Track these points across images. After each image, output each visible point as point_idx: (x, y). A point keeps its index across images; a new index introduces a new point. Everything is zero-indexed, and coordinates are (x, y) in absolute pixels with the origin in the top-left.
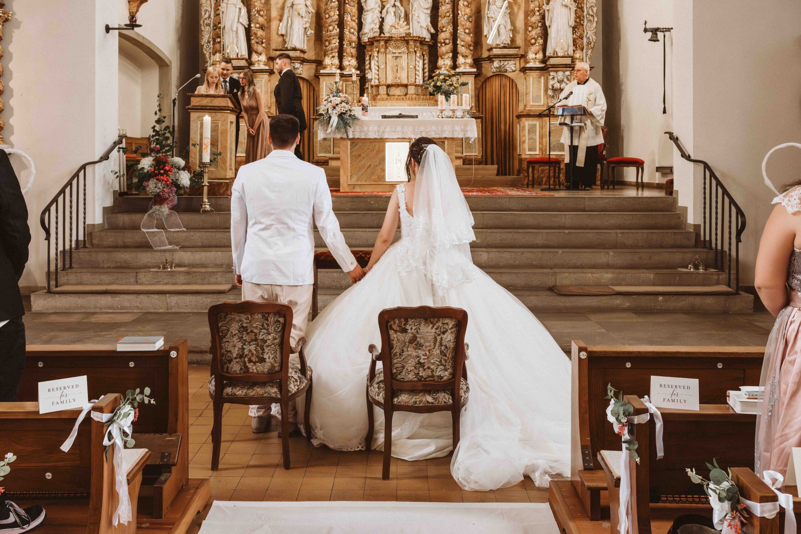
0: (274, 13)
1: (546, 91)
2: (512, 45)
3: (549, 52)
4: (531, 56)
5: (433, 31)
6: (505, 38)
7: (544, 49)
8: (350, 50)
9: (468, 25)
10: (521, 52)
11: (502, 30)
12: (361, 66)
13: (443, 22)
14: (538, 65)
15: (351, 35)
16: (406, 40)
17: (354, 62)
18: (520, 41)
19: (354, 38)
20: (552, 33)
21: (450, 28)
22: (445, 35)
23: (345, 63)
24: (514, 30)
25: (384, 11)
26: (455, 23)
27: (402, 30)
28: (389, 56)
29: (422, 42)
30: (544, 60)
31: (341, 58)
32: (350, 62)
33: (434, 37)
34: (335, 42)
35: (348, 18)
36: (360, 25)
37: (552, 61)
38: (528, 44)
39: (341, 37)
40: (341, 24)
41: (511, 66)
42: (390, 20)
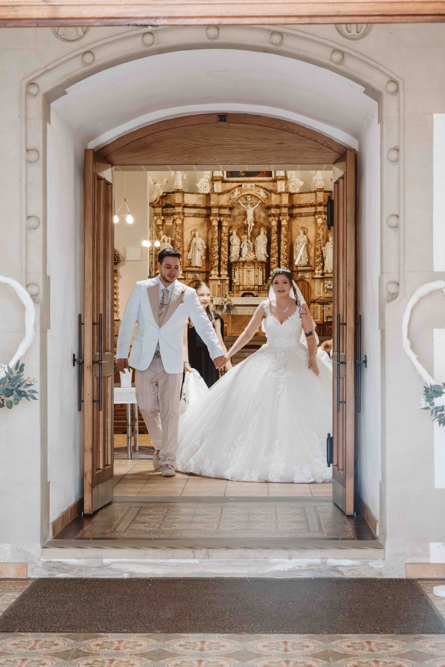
0: (186, 248)
1: (324, 289)
2: (308, 264)
3: (325, 271)
4: (316, 272)
5: (268, 256)
6: (304, 262)
7: (323, 268)
8: (224, 266)
9: (286, 254)
10: (313, 269)
11: (303, 258)
12: (230, 275)
13: (273, 251)
14: (320, 276)
15: (224, 258)
16: (253, 262)
17: (226, 273)
18: (312, 263)
19: (226, 260)
20: (326, 262)
21: (277, 255)
22: (274, 259)
23: (222, 273)
24: (309, 257)
25: (242, 245)
26: (279, 252)
27: (251, 257)
28: (245, 270)
29: (262, 262)
30: (323, 274)
31: (219, 270)
32: (224, 273)
33: (268, 259)
34: (217, 263)
35: (223, 249)
36: (229, 253)
37: (326, 275)
38: (316, 265)
39: (220, 259)
40: (220, 253)
41: (307, 275)
42: (245, 250)
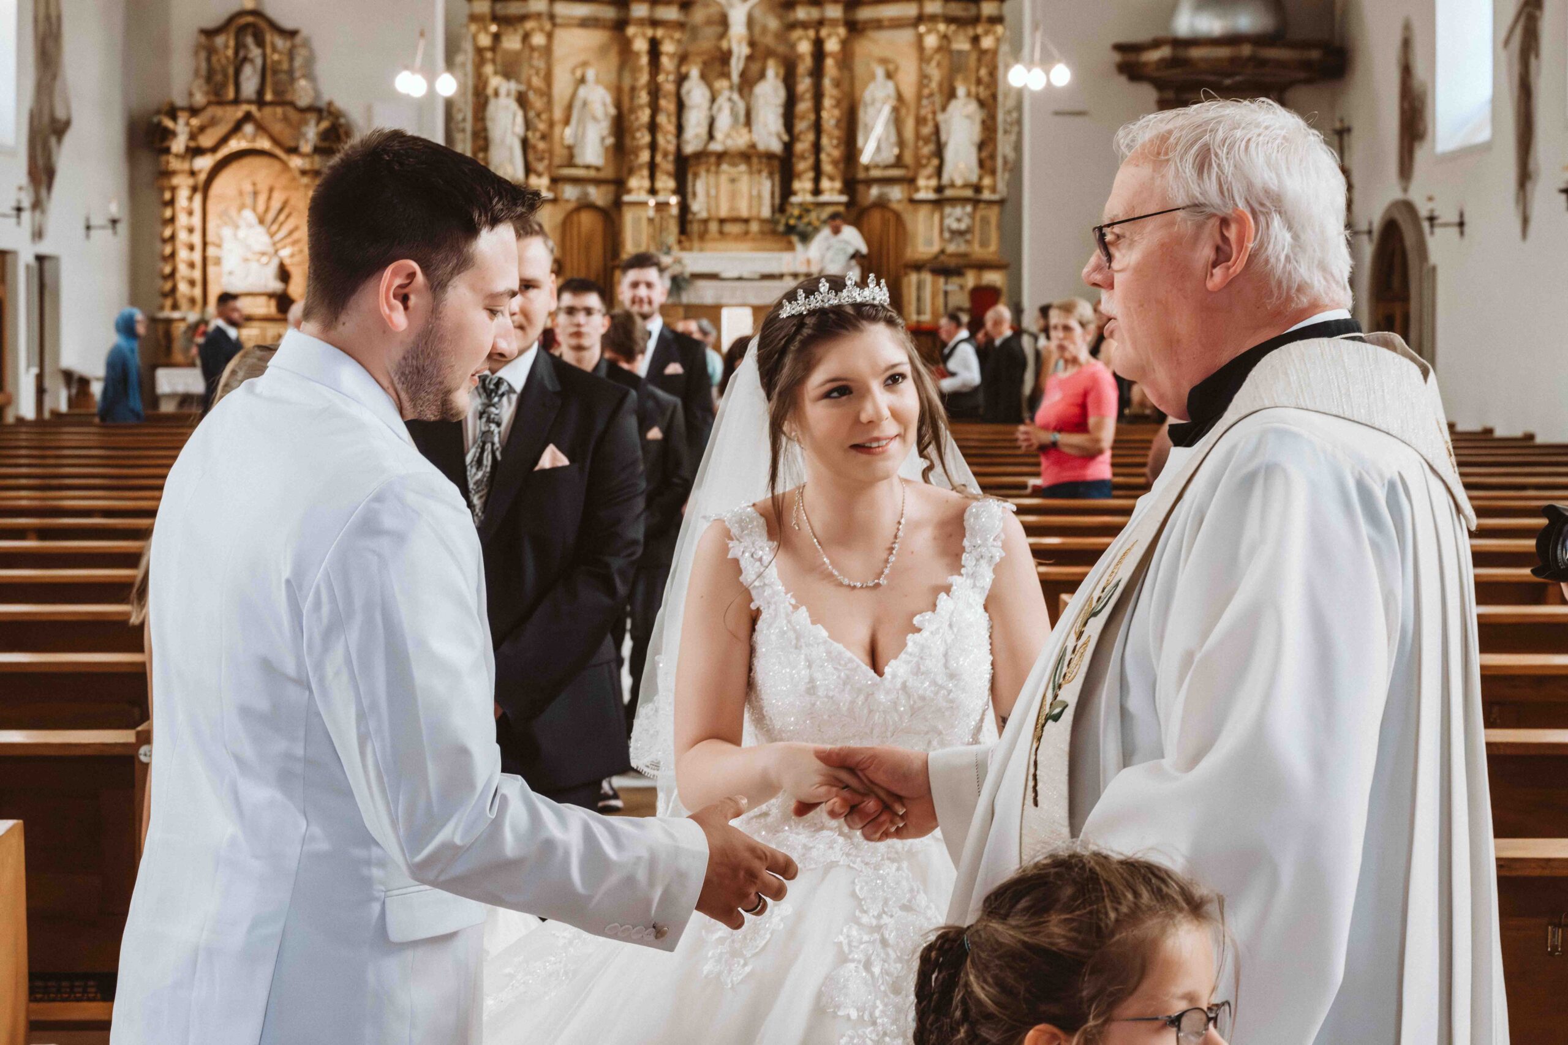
0: (558, 114)
1: (941, 231)
2: (899, 162)
3: (945, 179)
4: (921, 182)
5: (786, 138)
6: (890, 154)
7: (939, 172)
8: (666, 165)
9: (836, 133)
10: (911, 174)
11: (883, 145)
12: (681, 190)
13: (801, 126)
14: (931, 196)
15: (666, 141)
16: (748, 155)
17: (671, 184)
18: (908, 158)
19: (672, 148)
20: (949, 154)
21: (810, 137)
22: (803, 146)
23: (659, 185)
24: (901, 143)
25: (716, 106)
26: (817, 127)
27: (740, 140)
28: (723, 178)
29: (770, 156)
30: (939, 189)
31: (652, 177)
32: (665, 183)
33: (788, 147)
34: (645, 156)
35: (662, 119)
36: (680, 129)
37: (949, 193)
38: (919, 165)
39: (653, 146)
40: (653, 127)
41: (896, 193)
42: (724, 121)
